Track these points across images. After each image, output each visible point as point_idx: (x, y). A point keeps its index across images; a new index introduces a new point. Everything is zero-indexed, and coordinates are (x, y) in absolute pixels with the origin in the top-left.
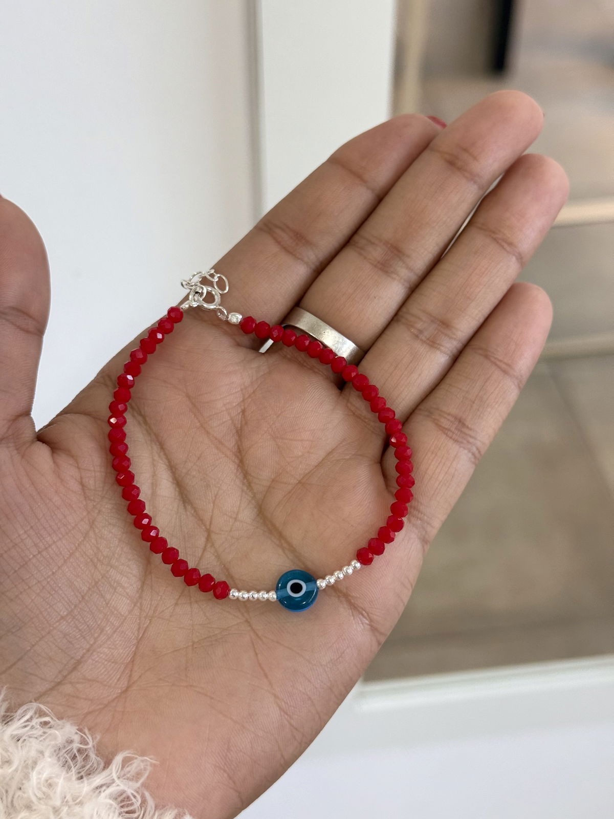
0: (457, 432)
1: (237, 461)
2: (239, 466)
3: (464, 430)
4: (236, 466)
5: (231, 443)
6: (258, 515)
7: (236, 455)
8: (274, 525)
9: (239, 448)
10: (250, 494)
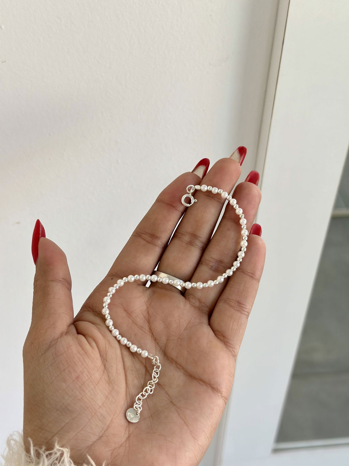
0: (238, 307)
1: (151, 335)
2: (152, 336)
3: (241, 305)
4: (151, 337)
5: (146, 327)
6: (164, 356)
7: (150, 332)
8: (172, 359)
9: (150, 329)
10: (159, 348)
